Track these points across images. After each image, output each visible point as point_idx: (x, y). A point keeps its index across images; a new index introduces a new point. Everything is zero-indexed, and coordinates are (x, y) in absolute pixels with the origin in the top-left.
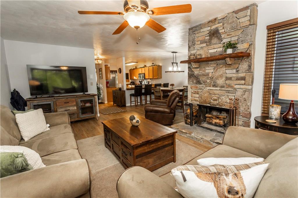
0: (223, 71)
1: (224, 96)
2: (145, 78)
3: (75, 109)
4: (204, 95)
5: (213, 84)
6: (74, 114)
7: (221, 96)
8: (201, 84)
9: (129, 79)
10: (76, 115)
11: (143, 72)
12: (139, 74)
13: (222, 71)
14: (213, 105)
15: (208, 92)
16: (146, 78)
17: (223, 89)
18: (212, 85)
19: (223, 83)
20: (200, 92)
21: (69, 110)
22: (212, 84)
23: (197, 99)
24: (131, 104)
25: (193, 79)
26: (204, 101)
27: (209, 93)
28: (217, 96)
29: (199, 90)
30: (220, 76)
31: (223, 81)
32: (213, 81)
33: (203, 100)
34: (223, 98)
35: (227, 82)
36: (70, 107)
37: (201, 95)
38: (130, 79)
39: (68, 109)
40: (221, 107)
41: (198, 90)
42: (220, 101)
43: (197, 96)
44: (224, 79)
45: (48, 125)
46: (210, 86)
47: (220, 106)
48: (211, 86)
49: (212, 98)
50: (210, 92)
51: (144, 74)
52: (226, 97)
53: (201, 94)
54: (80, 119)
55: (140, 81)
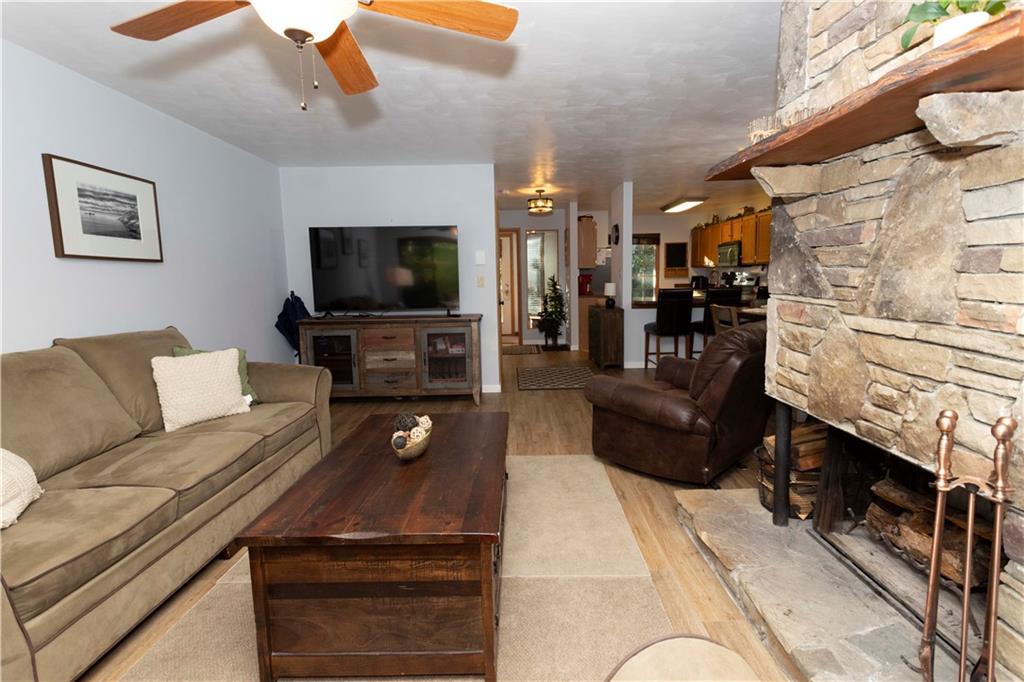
0: (946, 201)
1: (940, 387)
2: (740, 260)
3: (410, 361)
4: (831, 360)
5: (881, 298)
6: (407, 374)
7: (922, 383)
8: (818, 293)
9: (689, 265)
10: (413, 380)
11: (737, 237)
12: (720, 246)
13: (940, 204)
14: (870, 432)
15: (851, 347)
16: (744, 262)
17: (936, 333)
18: (875, 304)
19: (937, 290)
20: (813, 342)
21: (395, 359)
22: (873, 298)
23: (799, 379)
24: (646, 365)
25: (788, 264)
26: (828, 396)
27: (853, 355)
28: (895, 377)
29: (811, 331)
30: (925, 241)
31: (940, 277)
32: (878, 280)
33: (822, 389)
34: (928, 401)
35: (967, 285)
36: (398, 350)
37: (817, 359)
38: (693, 266)
39: (394, 357)
40: (915, 462)
41: (804, 329)
42: (910, 417)
43: (802, 360)
44: (948, 259)
45: (249, 399)
46: (863, 311)
47: (907, 454)
48: (871, 310)
49: (872, 391)
50: (863, 350)
51: (739, 244)
52: (952, 394)
53: (817, 353)
54: (424, 393)
55: (725, 276)
